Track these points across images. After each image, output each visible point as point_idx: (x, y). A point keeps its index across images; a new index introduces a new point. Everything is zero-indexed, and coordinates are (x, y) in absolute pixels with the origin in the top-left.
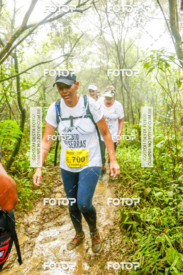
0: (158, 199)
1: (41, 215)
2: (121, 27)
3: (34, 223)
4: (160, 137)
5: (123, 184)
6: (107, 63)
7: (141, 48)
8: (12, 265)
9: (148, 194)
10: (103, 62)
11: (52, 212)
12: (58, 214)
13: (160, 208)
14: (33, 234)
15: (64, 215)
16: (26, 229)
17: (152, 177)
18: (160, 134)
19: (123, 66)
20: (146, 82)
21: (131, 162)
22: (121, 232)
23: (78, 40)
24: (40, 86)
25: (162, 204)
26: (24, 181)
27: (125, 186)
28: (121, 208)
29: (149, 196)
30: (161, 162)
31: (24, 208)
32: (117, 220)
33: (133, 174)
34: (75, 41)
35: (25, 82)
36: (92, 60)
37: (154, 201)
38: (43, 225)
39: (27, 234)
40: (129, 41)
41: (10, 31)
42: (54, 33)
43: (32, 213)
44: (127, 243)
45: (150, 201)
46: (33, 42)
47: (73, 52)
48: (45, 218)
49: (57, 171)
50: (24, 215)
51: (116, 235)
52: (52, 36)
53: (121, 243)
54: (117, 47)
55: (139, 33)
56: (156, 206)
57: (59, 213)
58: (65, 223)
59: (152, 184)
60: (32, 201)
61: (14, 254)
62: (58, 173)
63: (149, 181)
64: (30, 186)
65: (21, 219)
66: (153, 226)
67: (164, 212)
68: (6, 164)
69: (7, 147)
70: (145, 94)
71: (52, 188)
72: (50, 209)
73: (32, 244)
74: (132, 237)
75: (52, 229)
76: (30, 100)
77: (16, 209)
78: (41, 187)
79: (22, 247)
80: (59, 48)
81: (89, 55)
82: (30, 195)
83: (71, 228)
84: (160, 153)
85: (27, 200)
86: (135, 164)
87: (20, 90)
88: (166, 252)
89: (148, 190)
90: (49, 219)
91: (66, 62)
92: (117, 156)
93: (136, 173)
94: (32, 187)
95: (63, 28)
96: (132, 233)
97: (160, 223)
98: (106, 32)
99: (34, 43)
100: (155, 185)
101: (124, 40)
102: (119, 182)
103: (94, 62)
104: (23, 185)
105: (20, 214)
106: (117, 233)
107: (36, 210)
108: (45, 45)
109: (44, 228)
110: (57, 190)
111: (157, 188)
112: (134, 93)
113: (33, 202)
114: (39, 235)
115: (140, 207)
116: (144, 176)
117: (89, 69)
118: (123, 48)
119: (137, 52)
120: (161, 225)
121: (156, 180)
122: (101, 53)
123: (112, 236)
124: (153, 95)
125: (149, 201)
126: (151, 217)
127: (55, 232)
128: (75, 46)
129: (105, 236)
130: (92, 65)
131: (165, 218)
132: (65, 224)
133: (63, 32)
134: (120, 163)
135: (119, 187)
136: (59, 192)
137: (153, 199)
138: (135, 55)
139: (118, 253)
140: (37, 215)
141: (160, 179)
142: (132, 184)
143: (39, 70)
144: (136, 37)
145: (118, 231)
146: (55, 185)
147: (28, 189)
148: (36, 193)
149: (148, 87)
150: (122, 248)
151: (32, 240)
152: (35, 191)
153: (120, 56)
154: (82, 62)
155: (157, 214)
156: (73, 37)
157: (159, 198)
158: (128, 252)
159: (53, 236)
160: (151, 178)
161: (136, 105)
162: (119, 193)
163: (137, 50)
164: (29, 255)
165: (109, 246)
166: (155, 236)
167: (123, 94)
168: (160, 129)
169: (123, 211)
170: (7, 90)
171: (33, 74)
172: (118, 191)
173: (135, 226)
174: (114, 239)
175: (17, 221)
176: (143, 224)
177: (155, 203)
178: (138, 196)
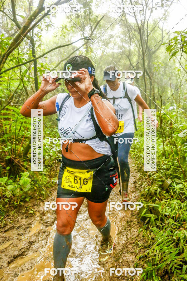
0: (178, 191)
2: (145, 7)
3: (49, 212)
4: (183, 126)
5: (142, 174)
6: (129, 47)
7: (165, 30)
8: (27, 253)
9: (168, 186)
10: (125, 46)
13: (180, 201)
14: (49, 222)
16: (42, 217)
17: (173, 168)
18: (183, 122)
19: (146, 50)
20: (171, 67)
22: (138, 224)
23: (99, 22)
27: (144, 177)
29: (169, 188)
30: (183, 152)
31: (40, 197)
32: (135, 211)
34: (96, 24)
35: (42, 66)
36: (114, 44)
37: (174, 194)
39: (42, 222)
40: (153, 24)
41: (28, 14)
42: (74, 15)
43: (49, 202)
44: (144, 236)
45: (170, 193)
46: (51, 25)
47: (94, 35)
50: (40, 203)
51: (133, 227)
52: (71, 18)
53: (138, 236)
54: (140, 30)
55: (165, 14)
56: (176, 198)
59: (173, 175)
60: (48, 189)
61: (28, 242)
63: (169, 172)
64: (47, 174)
65: (36, 207)
66: (172, 220)
67: (185, 206)
68: (23, 151)
69: (24, 134)
70: (168, 80)
73: (47, 233)
74: (149, 230)
77: (32, 197)
78: (57, 176)
80: (79, 31)
81: (110, 38)
82: (47, 183)
84: (182, 143)
85: (44, 189)
87: (37, 75)
88: (185, 248)
89: (169, 181)
91: (86, 46)
92: (138, 145)
94: (48, 175)
95: (83, 10)
96: (150, 226)
97: (179, 217)
98: (128, 14)
99: (53, 25)
100: (176, 177)
101: (148, 22)
102: (139, 171)
103: (116, 46)
104: (40, 172)
105: (36, 202)
106: (134, 226)
107: (52, 198)
108: (64, 27)
111: (178, 180)
112: (157, 79)
114: (54, 223)
115: (159, 199)
116: (164, 167)
117: (110, 54)
118: (146, 31)
119: (161, 35)
120: (181, 219)
121: (177, 171)
122: (122, 36)
123: (129, 229)
124: (177, 81)
125: (168, 194)
126: (170, 210)
128: (95, 29)
129: (122, 228)
130: (113, 49)
131: (185, 212)
132: (81, 214)
133: (83, 14)
134: (140, 152)
135: (137, 177)
137: (173, 191)
138: (159, 38)
139: (134, 246)
141: (181, 170)
142: (152, 174)
143: (58, 55)
144: (161, 18)
145: (135, 223)
147: (44, 177)
148: (52, 181)
149: (172, 73)
150: (139, 241)
151: (47, 229)
152: (52, 179)
153: (143, 39)
154: (103, 46)
155: (177, 207)
156: (93, 20)
157: (180, 190)
158: (145, 245)
160: (171, 169)
161: (159, 91)
162: (138, 184)
163: (161, 33)
164: (43, 244)
165: (126, 238)
166: (174, 230)
167: (145, 80)
168: (184, 117)
169: (141, 202)
170: (25, 76)
171: (52, 59)
172: (137, 181)
173: (153, 219)
174: (131, 231)
175: (33, 209)
176: (161, 218)
177: (176, 195)
178: (158, 188)
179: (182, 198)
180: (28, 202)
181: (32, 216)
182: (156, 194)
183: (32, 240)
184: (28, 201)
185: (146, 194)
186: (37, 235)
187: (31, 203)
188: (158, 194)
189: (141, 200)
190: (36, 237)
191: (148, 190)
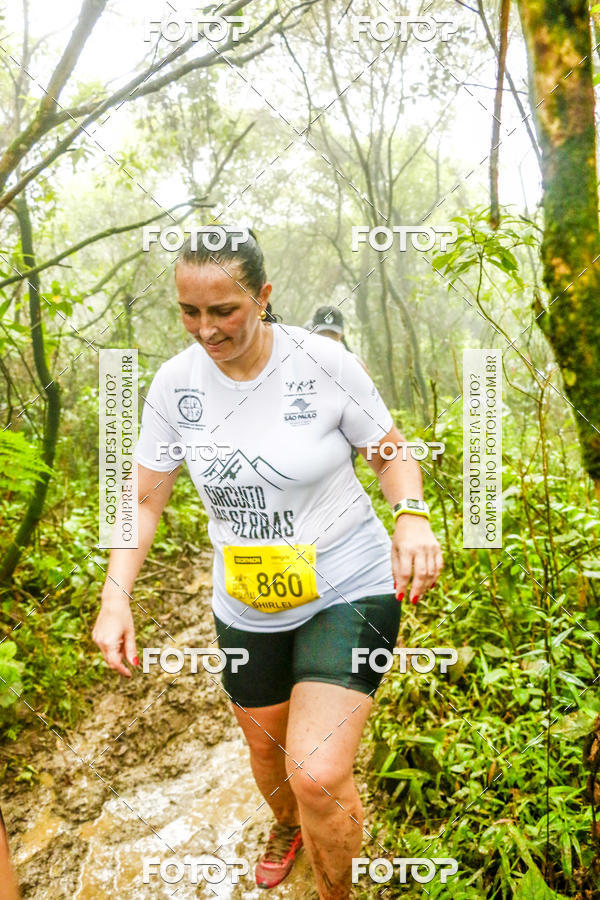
0: (494, 686)
1: (111, 740)
2: (381, 93)
3: (86, 770)
7: (447, 161)
9: (463, 669)
11: (150, 728)
12: (167, 735)
13: (503, 717)
14: (83, 809)
15: (188, 741)
16: (61, 792)
17: (479, 609)
22: (371, 802)
23: (240, 139)
24: (115, 295)
25: (510, 705)
26: (60, 622)
28: (375, 714)
29: (468, 675)
31: (54, 718)
32: (363, 757)
34: (229, 144)
35: (57, 292)
36: (289, 200)
37: (482, 692)
38: (116, 778)
39: (61, 809)
41: (12, 114)
42: (160, 118)
43: (83, 734)
44: (390, 843)
45: (469, 693)
47: (224, 176)
48: (124, 749)
49: (168, 580)
50: (54, 742)
52: (151, 127)
53: (372, 843)
54: (365, 165)
55: (443, 113)
56: (490, 709)
57: (171, 730)
59: (478, 633)
60: (82, 690)
62: (172, 587)
63: (467, 622)
65: (43, 756)
66: (478, 786)
67: (515, 734)
71: (151, 643)
72: (142, 719)
73: (79, 847)
74: (407, 821)
75: (145, 790)
76: (83, 341)
77: (29, 721)
79: (42, 862)
80: (177, 168)
81: (278, 182)
82: (78, 673)
83: (209, 787)
85: (67, 691)
87: (40, 318)
88: (513, 888)
89: (466, 654)
90: (137, 752)
94: (83, 644)
95: (187, 103)
96: (408, 809)
97: (499, 775)
99: (91, 153)
100: (490, 638)
101: (390, 140)
103: (297, 205)
104: (56, 633)
105: (42, 739)
107: (96, 724)
108: (128, 160)
109: (121, 786)
111: (495, 648)
113: (86, 694)
114: (101, 811)
115: (436, 713)
117: (279, 229)
118: (385, 167)
119: (435, 175)
120: (504, 780)
121: (491, 614)
122: (317, 176)
125: (465, 694)
126: (470, 754)
127: (156, 800)
128: (227, 159)
130: (288, 215)
133: (188, 114)
137: (478, 685)
138: (428, 185)
140: (98, 740)
144: (432, 124)
146: (162, 632)
147: (70, 649)
148: (96, 662)
151: (77, 833)
152: (94, 655)
153: (377, 191)
154: (256, 205)
156: (221, 132)
159: (147, 817)
160: (473, 612)
163: (435, 169)
164: (65, 889)
166: (483, 823)
167: (386, 319)
169: (380, 727)
173: (417, 785)
175: (30, 767)
176: (443, 778)
177: (486, 699)
178: (431, 675)
179: (506, 709)
180: (15, 743)
181: (26, 791)
182: (425, 695)
183: (26, 880)
184: (15, 738)
185: (394, 696)
186: (43, 860)
187: (24, 743)
188: (432, 695)
189: (380, 717)
190: (40, 866)
191: (403, 685)
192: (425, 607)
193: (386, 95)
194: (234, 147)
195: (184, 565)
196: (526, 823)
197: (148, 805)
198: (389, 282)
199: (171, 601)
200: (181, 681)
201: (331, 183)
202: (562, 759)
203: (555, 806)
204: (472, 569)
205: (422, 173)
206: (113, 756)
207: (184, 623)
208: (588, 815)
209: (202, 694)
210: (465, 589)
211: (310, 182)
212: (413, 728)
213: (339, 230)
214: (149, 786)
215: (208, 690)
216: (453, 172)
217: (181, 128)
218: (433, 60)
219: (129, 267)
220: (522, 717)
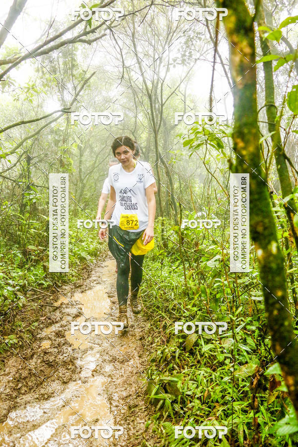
0: (207, 353)
1: (14, 381)
5: (154, 324)
7: (189, 96)
9: (192, 344)
11: (34, 374)
13: (211, 368)
15: (54, 381)
17: (201, 315)
19: (160, 123)
21: (168, 286)
22: (146, 410)
23: (88, 80)
24: (22, 155)
25: (215, 362)
27: (157, 328)
28: (149, 367)
29: (195, 347)
32: (142, 388)
33: (171, 307)
34: (82, 82)
37: (202, 356)
38: (16, 401)
42: (48, 67)
44: (155, 432)
45: (195, 356)
48: (20, 385)
49: (45, 300)
51: (138, 417)
52: (43, 72)
53: (146, 431)
56: (205, 364)
58: (54, 395)
62: (47, 303)
66: (199, 402)
67: (217, 376)
71: (36, 331)
72: (30, 370)
74: (164, 420)
75: (31, 406)
76: (4, 178)
78: (16, 331)
83: (64, 404)
86: (175, 290)
89: (194, 337)
90: (27, 388)
93: (175, 306)
95: (61, 61)
96: (164, 414)
97: (209, 396)
101: (162, 84)
102: (148, 320)
106: (139, 413)
107: (6, 372)
108: (31, 87)
109: (18, 405)
110: (43, 334)
111: (208, 334)
114: (7, 418)
115: (179, 367)
116: (187, 313)
120: (211, 399)
123: (132, 419)
125: (193, 357)
126: (195, 386)
127: (36, 411)
128: (81, 89)
129: (121, 417)
131: (218, 387)
133: (62, 66)
135: (146, 329)
136: (47, 338)
137: (200, 352)
138: (180, 107)
140: (7, 381)
142: (168, 325)
144: (182, 78)
145: (141, 409)
146: (42, 326)
148: (7, 341)
150: (147, 441)
152: (6, 337)
153: (155, 108)
156: (78, 76)
159: (31, 420)
160: (198, 317)
162: (147, 340)
167: (158, 172)
169: (151, 373)
172: (146, 336)
173: (168, 402)
174: (135, 424)
176: (182, 398)
177: (204, 359)
178: (177, 348)
179: (214, 364)
182: (174, 357)
185: (158, 358)
188: (177, 358)
189: (151, 368)
191: (162, 353)
192: (174, 314)
193: (161, 62)
194: (85, 84)
195: (53, 292)
196: (222, 419)
197: (32, 414)
198: (160, 154)
199: (46, 310)
200: (50, 350)
201: (132, 104)
202: (240, 388)
203: (236, 411)
204: (198, 295)
205: (177, 101)
206: (14, 389)
207: (53, 321)
208: (252, 415)
209: (61, 357)
210: (194, 305)
211: (121, 103)
212: (167, 373)
213: (135, 127)
214: (33, 404)
215: (64, 355)
216: (192, 101)
217: (58, 73)
218: (185, 47)
219: (29, 142)
220: (220, 368)
